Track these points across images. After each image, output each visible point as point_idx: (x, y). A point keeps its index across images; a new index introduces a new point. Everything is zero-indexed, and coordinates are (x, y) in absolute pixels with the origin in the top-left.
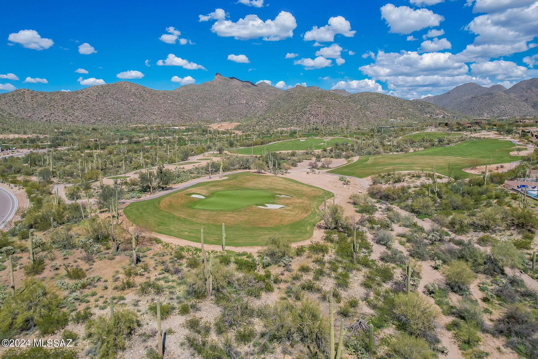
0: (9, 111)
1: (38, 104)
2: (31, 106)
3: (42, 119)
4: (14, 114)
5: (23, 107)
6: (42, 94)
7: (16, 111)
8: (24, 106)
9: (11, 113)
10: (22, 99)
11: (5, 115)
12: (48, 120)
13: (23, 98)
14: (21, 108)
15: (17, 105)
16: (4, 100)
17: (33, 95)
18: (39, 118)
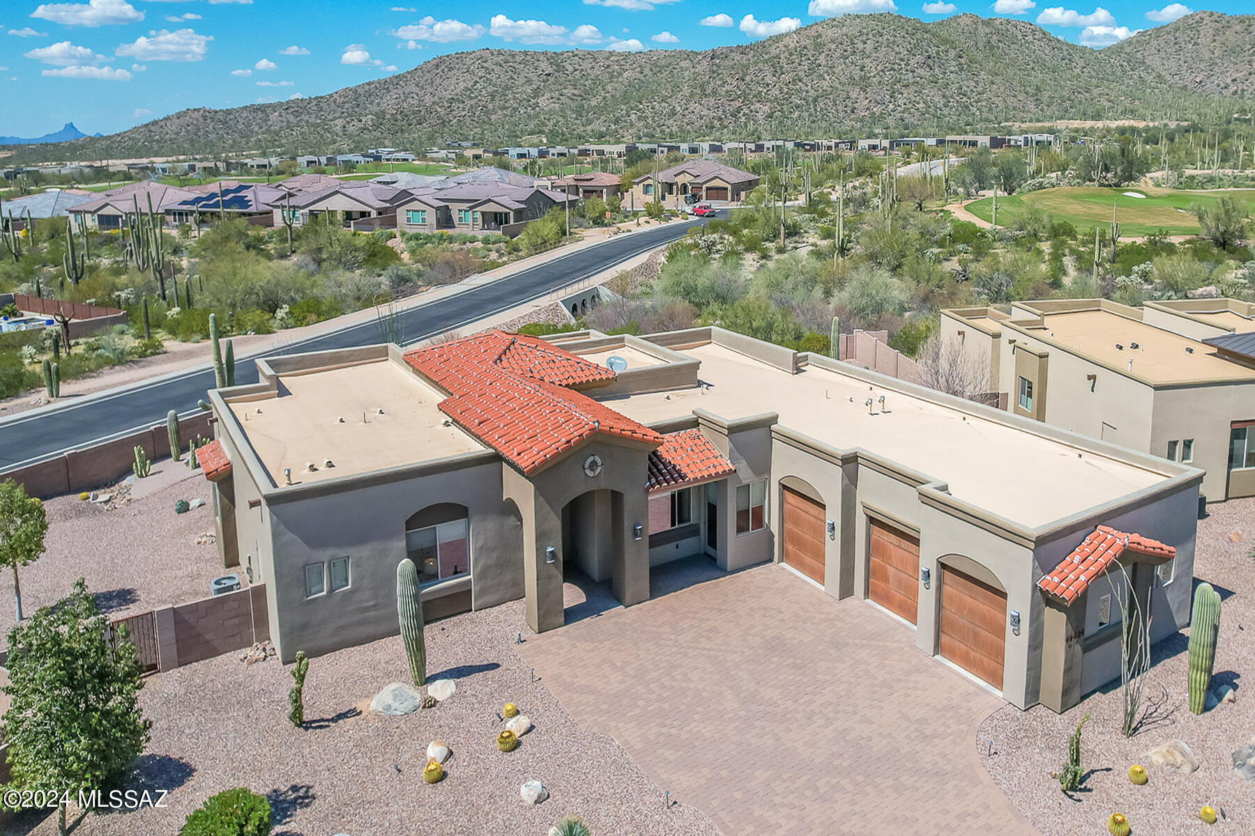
0: (1160, 70)
1: (1225, 48)
2: (1207, 55)
3: (1225, 88)
4: (1168, 77)
5: (1189, 60)
6: (1242, 21)
7: (1174, 70)
8: (1194, 55)
9: (1163, 73)
10: (1192, 39)
11: (1149, 79)
12: (1239, 92)
13: (1196, 37)
14: (1185, 62)
15: (1180, 54)
16: (1156, 43)
17: (1219, 25)
18: (1219, 85)
